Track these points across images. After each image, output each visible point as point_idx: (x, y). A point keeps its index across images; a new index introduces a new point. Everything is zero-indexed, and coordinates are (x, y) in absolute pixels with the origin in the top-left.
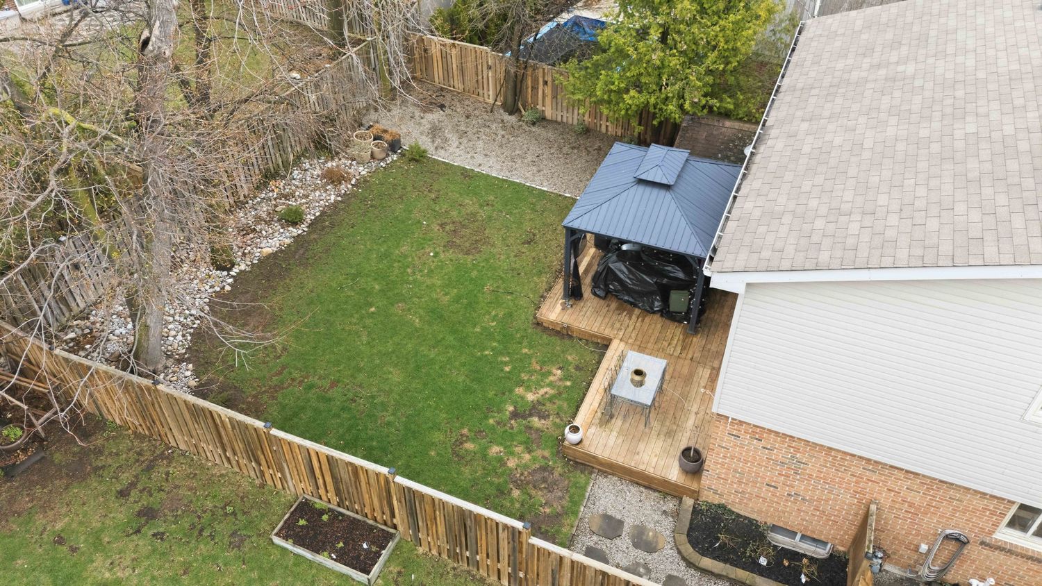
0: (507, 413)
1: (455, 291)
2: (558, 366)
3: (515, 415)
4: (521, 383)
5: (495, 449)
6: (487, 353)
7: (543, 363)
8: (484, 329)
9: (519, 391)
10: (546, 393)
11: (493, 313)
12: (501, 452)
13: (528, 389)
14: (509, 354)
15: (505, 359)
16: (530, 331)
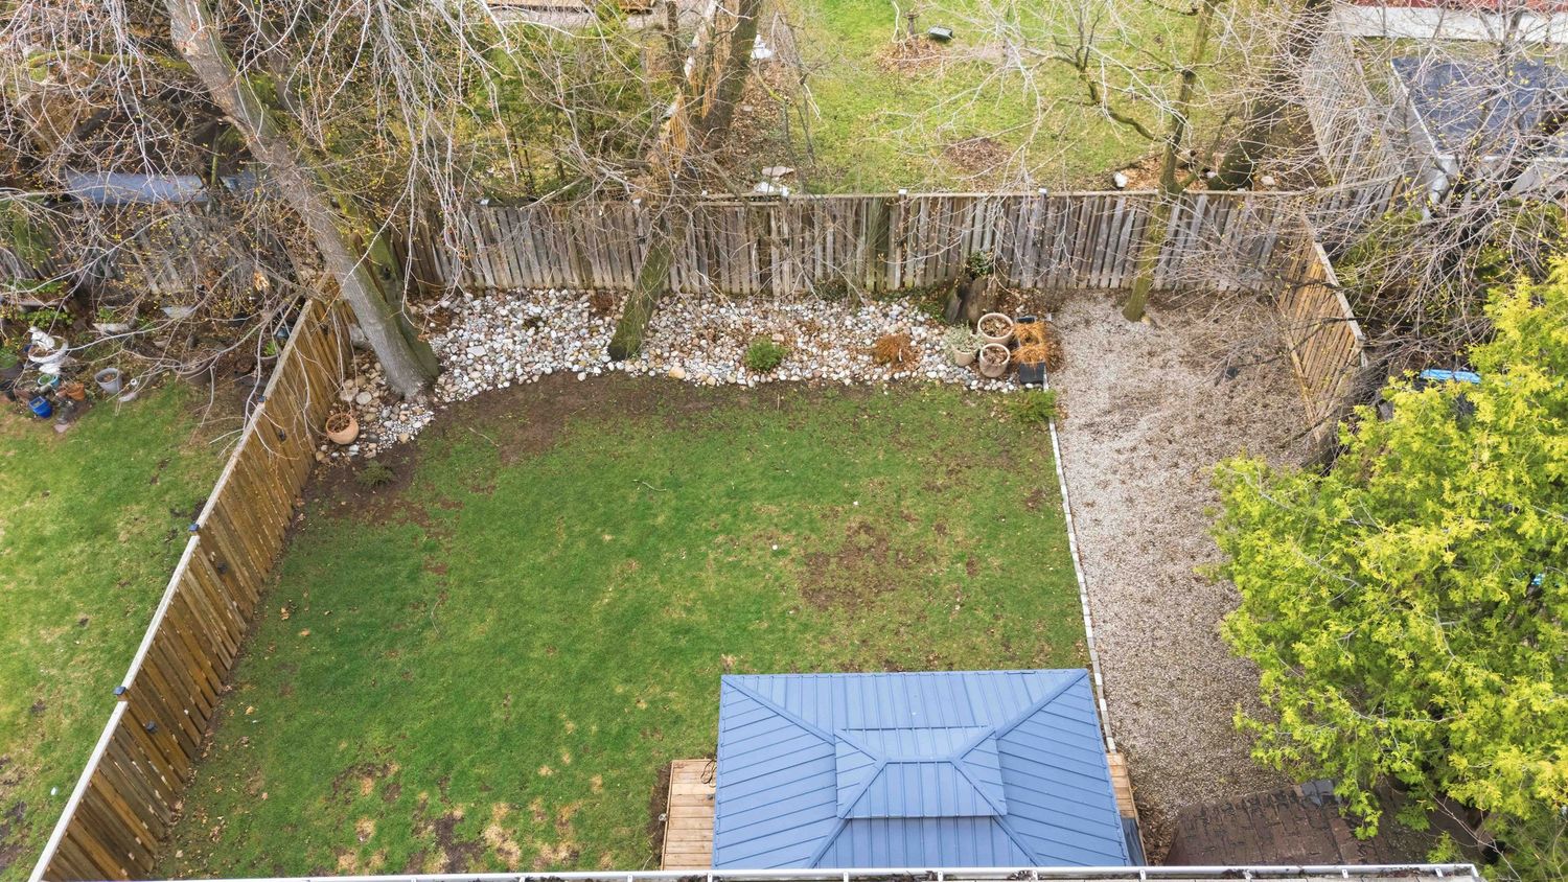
0: (447, 812)
1: (705, 618)
2: (577, 847)
3: (446, 826)
4: (519, 806)
5: (369, 826)
6: (570, 726)
7: (579, 820)
8: (626, 698)
9: (501, 809)
10: (509, 853)
11: (672, 695)
12: (366, 836)
13: (509, 822)
14: (578, 759)
15: (567, 759)
16: (650, 768)
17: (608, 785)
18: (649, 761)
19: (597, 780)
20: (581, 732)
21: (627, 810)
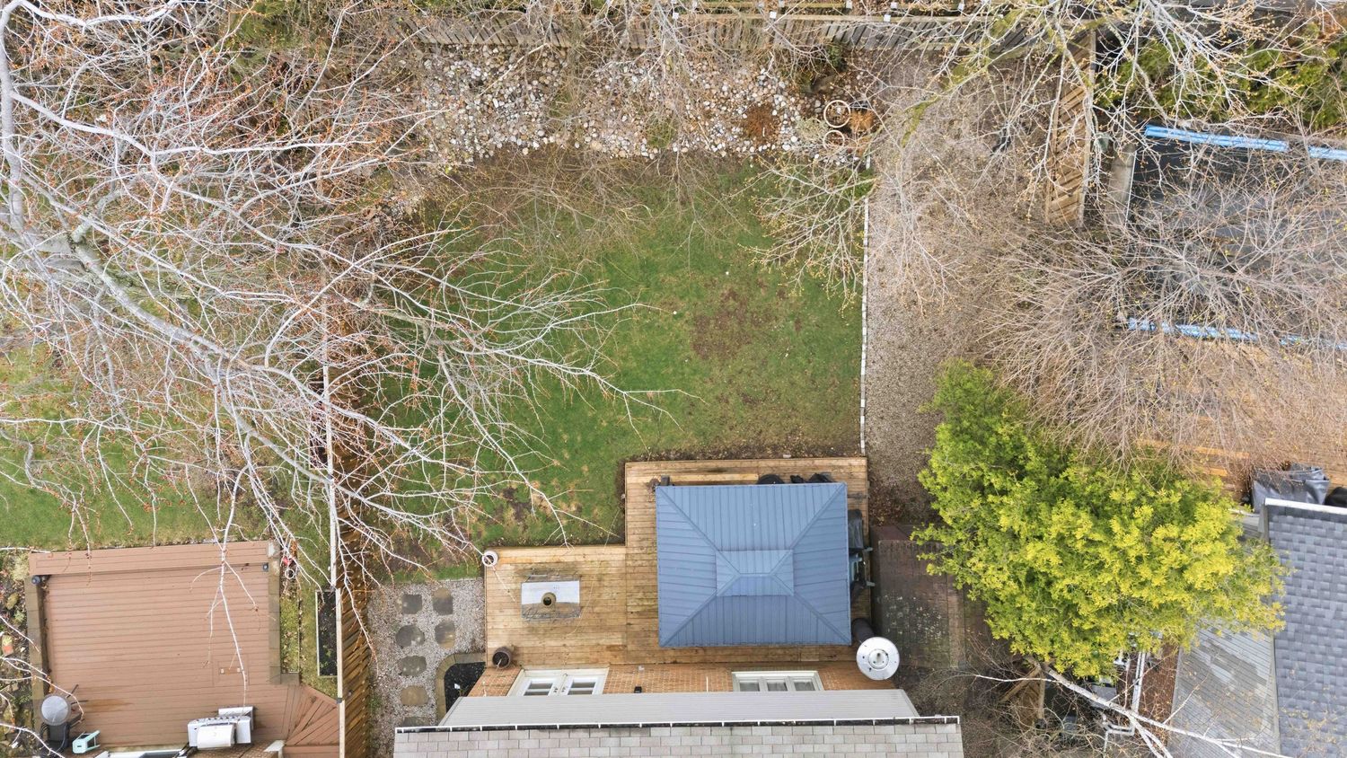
2: (580, 505)
3: (509, 493)
4: (546, 482)
7: (578, 491)
9: (537, 484)
10: (545, 507)
14: (573, 457)
15: (567, 456)
16: (613, 461)
17: (591, 471)
18: (612, 457)
19: (585, 468)
20: (572, 441)
21: (603, 484)
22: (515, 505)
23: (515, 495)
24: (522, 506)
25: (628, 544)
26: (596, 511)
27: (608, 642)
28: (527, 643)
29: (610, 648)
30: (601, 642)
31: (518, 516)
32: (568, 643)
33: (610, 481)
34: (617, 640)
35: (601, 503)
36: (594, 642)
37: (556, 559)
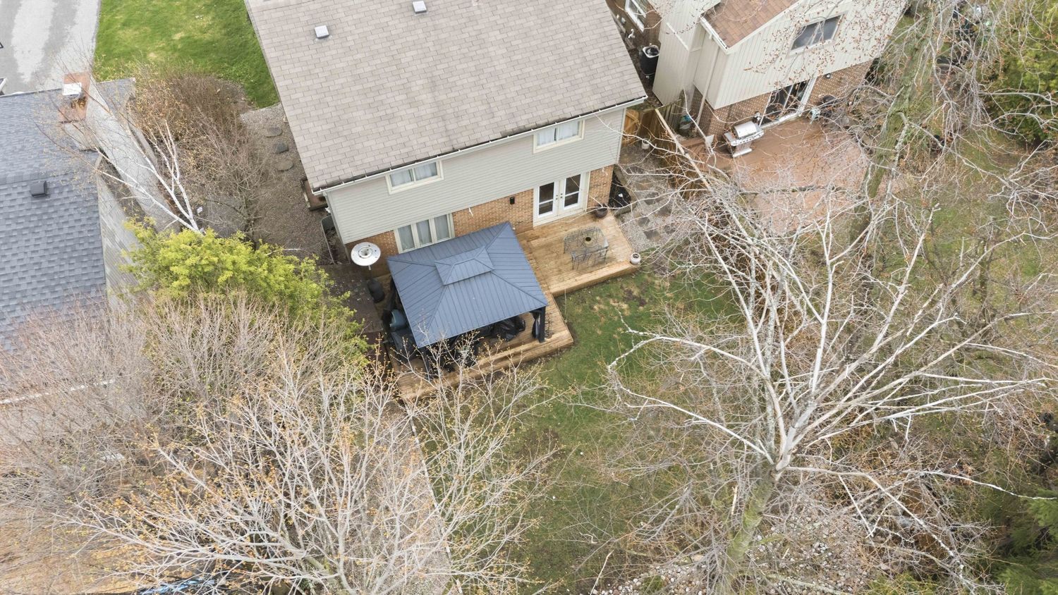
3: (642, 303)
10: (615, 300)
13: (621, 311)
15: (616, 336)
17: (594, 332)
18: (584, 345)
19: (599, 332)
21: (582, 327)
22: (635, 297)
23: (638, 303)
24: (629, 298)
25: (550, 295)
26: (580, 311)
27: (540, 240)
28: (591, 225)
29: (537, 237)
30: (544, 239)
31: (630, 292)
32: (564, 233)
33: (579, 330)
34: (535, 243)
35: (579, 316)
36: (549, 238)
37: (593, 273)
